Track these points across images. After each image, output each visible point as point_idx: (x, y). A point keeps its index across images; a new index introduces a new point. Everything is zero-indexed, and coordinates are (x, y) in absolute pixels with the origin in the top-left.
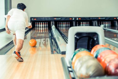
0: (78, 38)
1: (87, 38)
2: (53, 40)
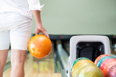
0: (80, 48)
1: (92, 48)
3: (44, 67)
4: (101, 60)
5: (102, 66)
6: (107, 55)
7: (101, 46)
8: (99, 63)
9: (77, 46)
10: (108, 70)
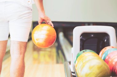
3: (44, 56)
4: (106, 52)
5: (108, 59)
6: (113, 47)
7: (106, 37)
8: (104, 55)
9: (80, 37)
10: (114, 63)
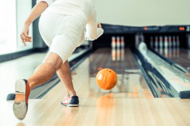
2: (150, 73)
